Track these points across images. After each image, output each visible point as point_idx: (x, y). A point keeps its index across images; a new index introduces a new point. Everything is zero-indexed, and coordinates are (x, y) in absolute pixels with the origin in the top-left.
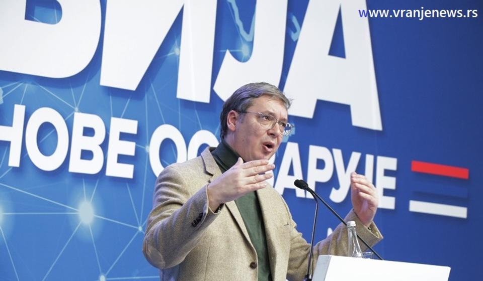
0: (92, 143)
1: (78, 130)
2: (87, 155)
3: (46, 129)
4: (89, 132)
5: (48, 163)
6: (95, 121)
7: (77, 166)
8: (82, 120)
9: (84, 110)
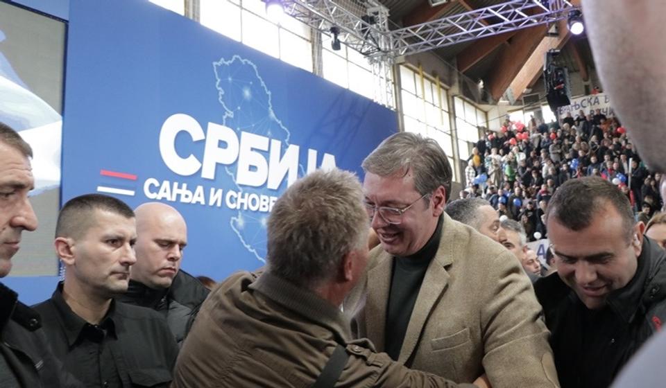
0: (266, 203)
1: (262, 199)
2: (264, 206)
3: (254, 200)
4: (264, 200)
5: (254, 209)
6: (266, 197)
7: (262, 209)
8: (263, 197)
9: (264, 194)
